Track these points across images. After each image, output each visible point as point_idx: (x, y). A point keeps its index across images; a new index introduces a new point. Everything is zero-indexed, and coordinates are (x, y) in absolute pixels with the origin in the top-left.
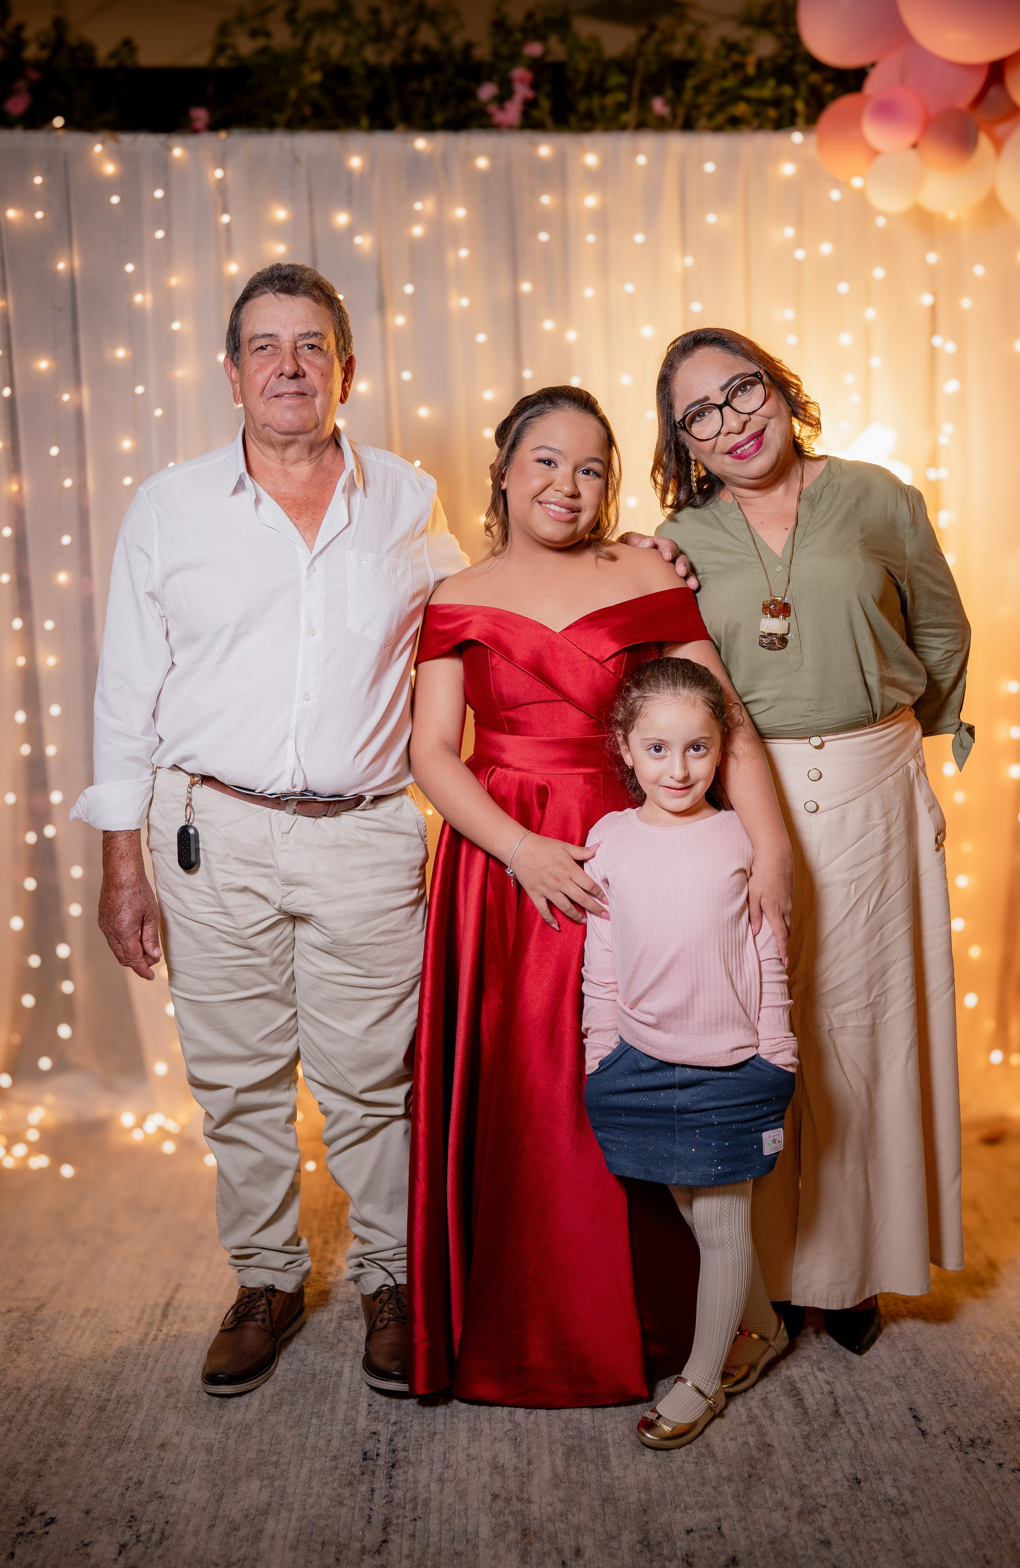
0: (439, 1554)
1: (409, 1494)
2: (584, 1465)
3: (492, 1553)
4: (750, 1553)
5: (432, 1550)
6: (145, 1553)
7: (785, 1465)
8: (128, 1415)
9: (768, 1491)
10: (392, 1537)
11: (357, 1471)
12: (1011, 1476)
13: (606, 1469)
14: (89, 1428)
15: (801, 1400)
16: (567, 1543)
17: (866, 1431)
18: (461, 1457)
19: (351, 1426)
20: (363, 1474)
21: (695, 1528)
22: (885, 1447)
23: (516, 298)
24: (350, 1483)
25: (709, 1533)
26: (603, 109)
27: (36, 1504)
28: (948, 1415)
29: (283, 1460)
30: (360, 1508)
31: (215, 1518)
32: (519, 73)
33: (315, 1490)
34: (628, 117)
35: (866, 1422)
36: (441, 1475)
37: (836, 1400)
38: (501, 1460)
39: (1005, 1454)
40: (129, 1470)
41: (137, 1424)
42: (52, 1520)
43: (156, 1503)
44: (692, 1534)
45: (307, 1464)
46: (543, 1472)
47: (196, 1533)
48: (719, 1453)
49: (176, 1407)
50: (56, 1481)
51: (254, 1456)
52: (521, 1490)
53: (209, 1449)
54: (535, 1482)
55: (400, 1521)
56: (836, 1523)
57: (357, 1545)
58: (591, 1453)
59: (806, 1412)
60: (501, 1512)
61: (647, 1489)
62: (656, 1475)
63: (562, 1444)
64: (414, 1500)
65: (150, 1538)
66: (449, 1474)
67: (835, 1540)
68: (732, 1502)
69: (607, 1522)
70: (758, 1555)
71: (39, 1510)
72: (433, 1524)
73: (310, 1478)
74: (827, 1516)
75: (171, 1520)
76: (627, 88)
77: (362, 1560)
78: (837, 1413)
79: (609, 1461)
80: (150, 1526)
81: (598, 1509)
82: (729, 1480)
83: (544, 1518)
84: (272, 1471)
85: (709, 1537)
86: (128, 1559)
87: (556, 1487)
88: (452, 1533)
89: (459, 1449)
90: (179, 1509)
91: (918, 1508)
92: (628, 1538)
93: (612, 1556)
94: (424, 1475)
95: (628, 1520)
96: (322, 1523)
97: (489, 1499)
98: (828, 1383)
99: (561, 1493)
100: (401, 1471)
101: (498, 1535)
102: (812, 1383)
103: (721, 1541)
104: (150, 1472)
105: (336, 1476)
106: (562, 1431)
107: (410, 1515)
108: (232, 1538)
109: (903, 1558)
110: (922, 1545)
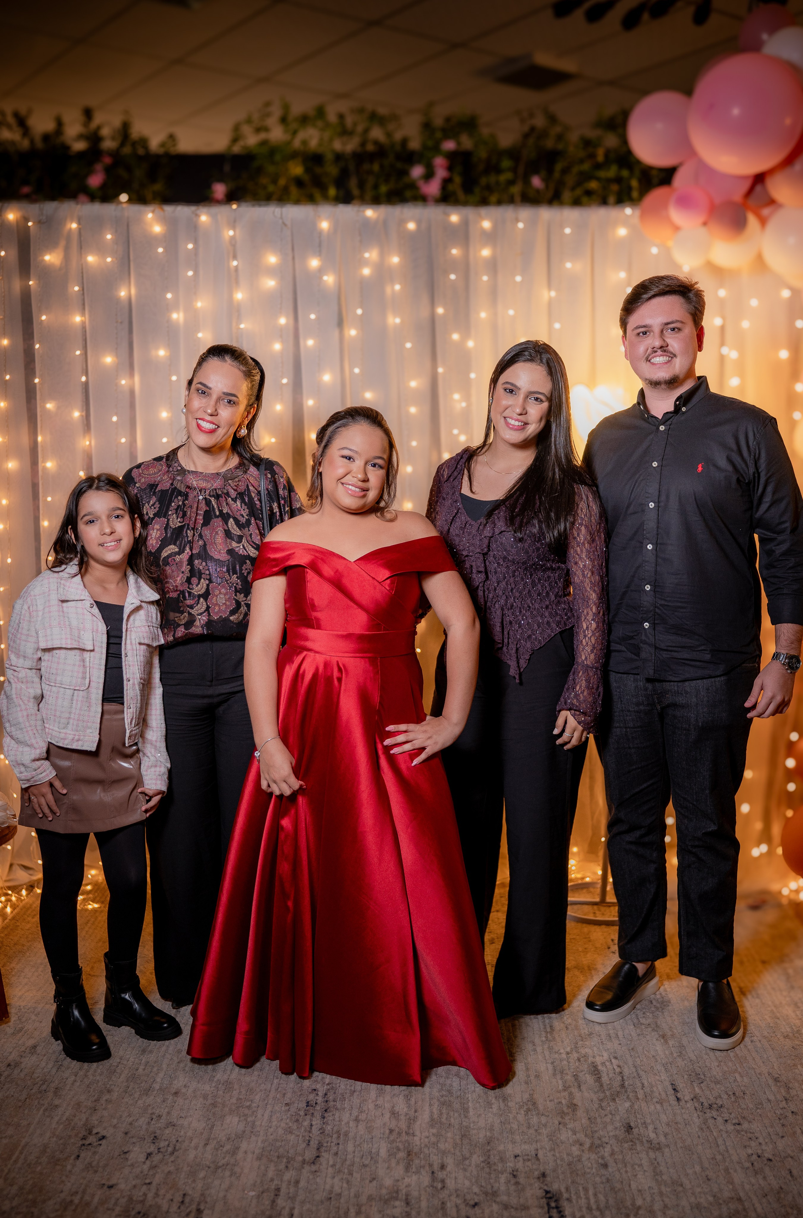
0: (353, 1165)
1: (335, 1129)
2: (452, 1114)
3: (387, 1165)
4: (554, 1171)
5: (348, 1163)
6: (163, 1159)
7: (584, 1118)
8: (152, 1074)
10: (323, 1154)
11: (302, 1113)
12: (732, 1127)
13: (466, 1117)
14: (127, 1081)
15: (600, 1078)
16: (436, 1160)
17: (640, 1096)
18: (371, 1106)
19: (299, 1085)
20: (306, 1115)
21: (520, 1154)
22: (652, 1107)
23: (433, 318)
24: (297, 1121)
25: (530, 1157)
26: (497, 184)
27: (93, 1127)
28: (696, 1089)
29: (254, 1105)
30: (303, 1136)
31: (208, 1139)
32: (439, 162)
33: (274, 1124)
34: (516, 190)
35: (641, 1092)
36: (357, 1117)
37: (623, 1078)
38: (397, 1109)
39: (731, 1114)
40: (153, 1108)
41: (159, 1080)
42: (104, 1137)
43: (170, 1129)
44: (518, 1158)
45: (269, 1108)
46: (425, 1117)
47: (196, 1148)
48: (541, 1107)
49: (184, 1070)
50: (105, 1113)
51: (235, 1102)
52: (409, 1127)
53: (205, 1097)
54: (418, 1123)
55: (329, 1144)
56: (612, 1154)
57: (300, 1158)
58: (456, 1106)
59: (602, 1085)
60: (393, 1141)
61: (491, 1129)
62: (499, 1121)
63: (438, 1100)
64: (338, 1132)
65: (166, 1150)
66: (363, 1117)
67: (611, 1163)
68: (546, 1139)
69: (463, 1149)
70: (560, 1172)
71: (95, 1131)
72: (350, 1147)
73: (271, 1116)
74: (608, 1149)
75: (180, 1140)
76: (514, 170)
77: (303, 1168)
78: (623, 1086)
79: (468, 1112)
80: (167, 1143)
81: (458, 1141)
82: (546, 1125)
83: (423, 1146)
84: (246, 1111)
85: (529, 1160)
86: (152, 1162)
87: (432, 1126)
88: (362, 1153)
89: (370, 1101)
90: (185, 1133)
91: (668, 1146)
92: (476, 1159)
93: (465, 1170)
94: (346, 1117)
95: (478, 1149)
96: (278, 1144)
97: (387, 1131)
98: (619, 1066)
99: (434, 1131)
100: (330, 1114)
101: (392, 1154)
102: (608, 1067)
103: (537, 1162)
104: (166, 1110)
105: (288, 1115)
106: (439, 1091)
107: (335, 1141)
108: (220, 1152)
109: (655, 1176)
110: (668, 1168)
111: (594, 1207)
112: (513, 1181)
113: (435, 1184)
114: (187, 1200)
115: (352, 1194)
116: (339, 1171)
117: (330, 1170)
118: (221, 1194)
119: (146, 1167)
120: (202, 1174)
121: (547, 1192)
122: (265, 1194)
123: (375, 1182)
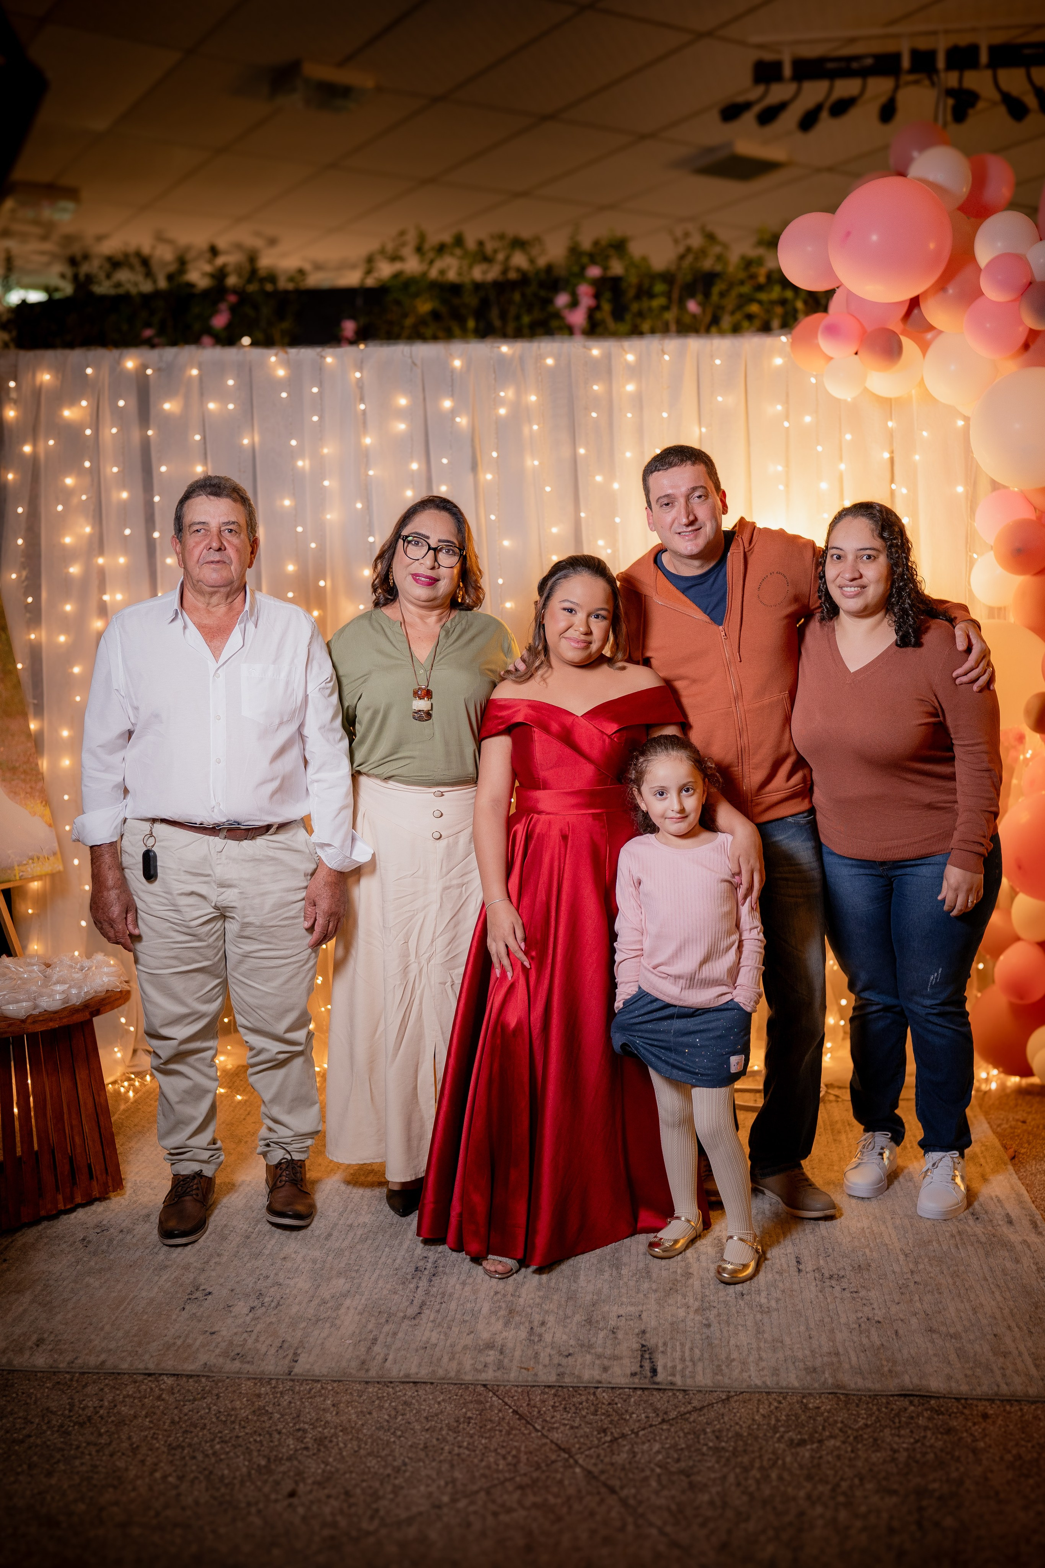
0: (453, 1321)
1: (441, 1290)
3: (487, 1321)
4: (656, 1328)
6: (266, 1312)
7: (697, 1284)
9: (680, 1297)
10: (425, 1311)
11: (409, 1277)
12: (850, 1295)
16: (537, 1318)
19: (411, 1253)
20: (413, 1278)
21: (624, 1314)
22: (771, 1276)
23: (575, 458)
24: (403, 1283)
25: (633, 1318)
26: (650, 309)
27: (200, 1285)
28: (821, 1261)
29: (362, 1269)
30: (407, 1296)
31: (313, 1297)
32: (584, 288)
33: (380, 1285)
34: (670, 316)
36: (464, 1282)
39: (851, 1283)
40: (262, 1270)
41: (268, 1247)
42: (210, 1293)
43: (277, 1287)
44: (621, 1318)
45: (377, 1272)
46: (533, 1283)
47: (300, 1304)
48: (654, 1275)
50: (213, 1274)
52: (514, 1291)
53: (313, 1263)
54: (525, 1288)
56: (718, 1315)
57: (402, 1314)
58: (567, 1274)
60: (498, 1302)
61: (600, 1293)
62: (608, 1287)
64: (443, 1293)
65: (270, 1305)
66: (470, 1283)
67: (714, 1323)
68: (654, 1302)
69: (567, 1310)
70: (661, 1329)
71: (202, 1288)
72: (453, 1306)
73: (378, 1279)
74: (714, 1312)
75: (285, 1297)
76: (668, 295)
77: (404, 1322)
79: (578, 1279)
80: (271, 1299)
81: (563, 1303)
82: (656, 1291)
83: (526, 1306)
84: (354, 1274)
86: (255, 1314)
87: (539, 1291)
88: (464, 1311)
90: (290, 1291)
91: (777, 1309)
92: (579, 1318)
93: (565, 1326)
94: (453, 1281)
95: (581, 1309)
96: (381, 1302)
97: (491, 1294)
99: (541, 1294)
100: (438, 1278)
101: (492, 1312)
103: (640, 1322)
104: (274, 1272)
105: (395, 1278)
107: (439, 1301)
108: (322, 1308)
111: (688, 1358)
112: (612, 1336)
113: (532, 1338)
114: (286, 1345)
115: (448, 1344)
116: (439, 1325)
117: (430, 1324)
118: (320, 1342)
119: (248, 1318)
120: (303, 1325)
121: (644, 1346)
122: (363, 1342)
123: (473, 1335)
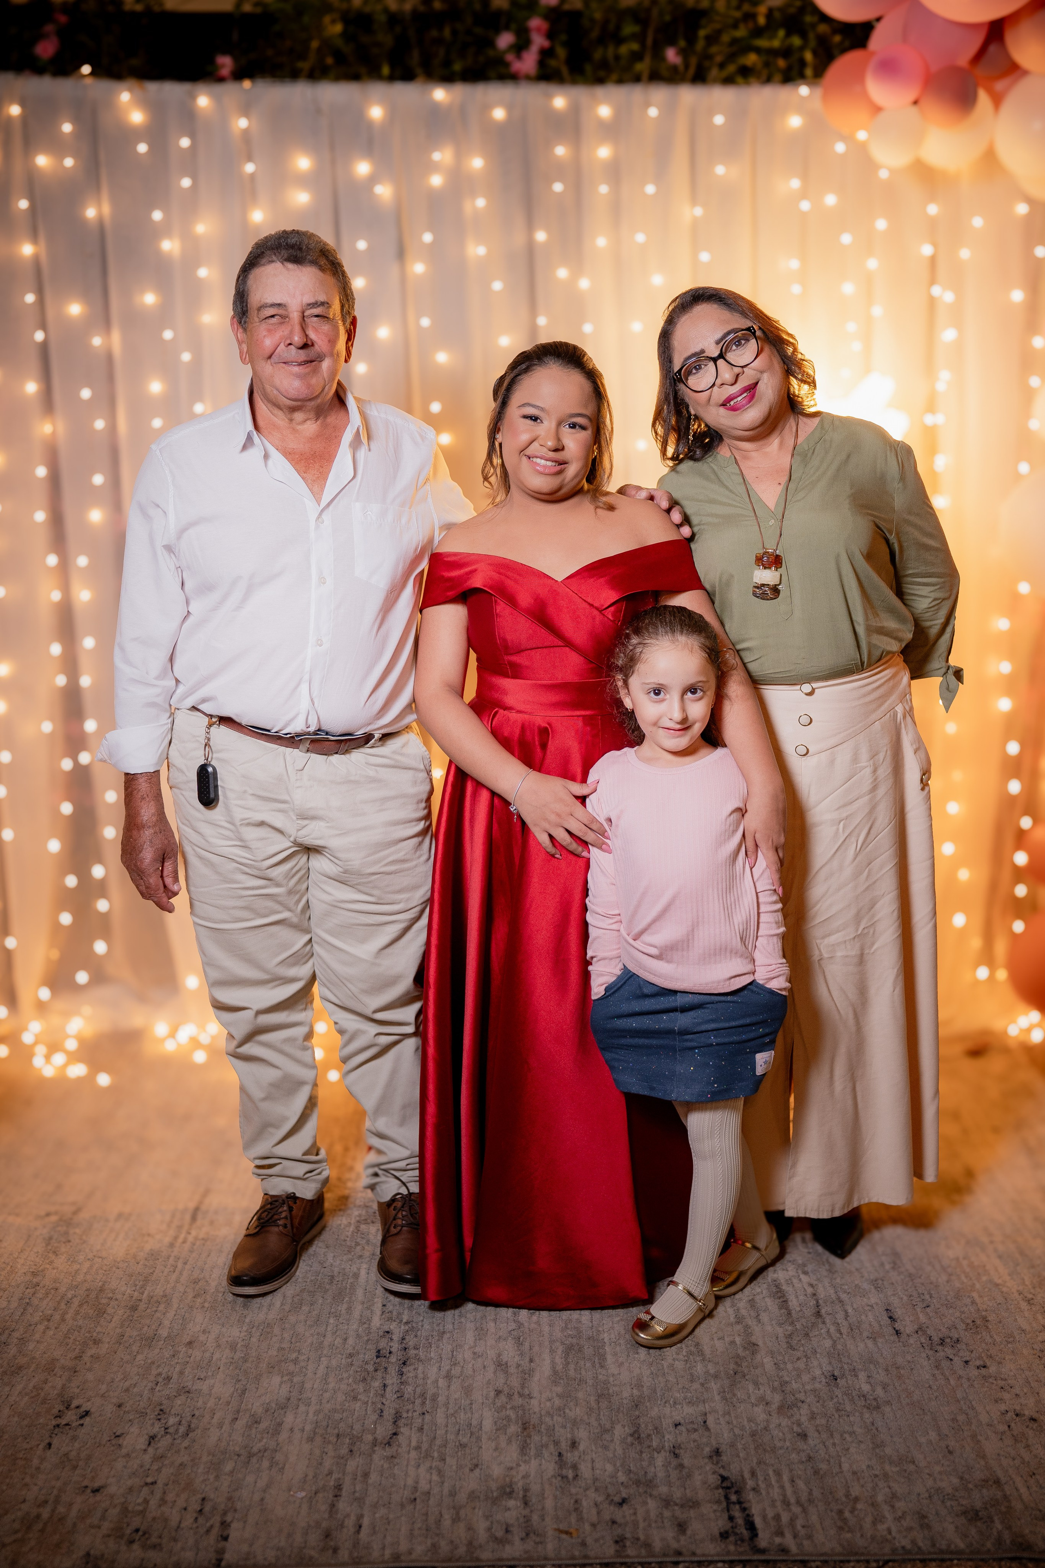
0: (445, 1446)
1: (418, 1390)
2: (582, 1363)
3: (493, 1444)
4: (732, 1445)
5: (438, 1442)
6: (173, 1445)
7: (768, 1362)
8: (158, 1315)
9: (751, 1387)
10: (402, 1430)
11: (370, 1368)
12: (976, 1372)
13: (602, 1367)
14: (121, 1327)
15: (786, 1302)
16: (564, 1435)
17: (844, 1330)
18: (468, 1355)
19: (366, 1326)
20: (376, 1370)
21: (682, 1421)
22: (861, 1346)
23: (531, 248)
24: (364, 1380)
25: (695, 1426)
26: (617, 58)
27: (72, 1398)
28: (921, 1316)
29: (302, 1358)
30: (373, 1403)
31: (238, 1412)
32: (536, 23)
33: (331, 1386)
34: (642, 67)
35: (845, 1323)
36: (449, 1372)
37: (818, 1302)
38: (505, 1358)
39: (972, 1352)
40: (159, 1366)
41: (166, 1323)
42: (87, 1413)
43: (183, 1397)
44: (679, 1427)
45: (324, 1361)
46: (544, 1369)
47: (220, 1426)
48: (707, 1351)
49: (203, 1307)
50: (90, 1376)
51: (275, 1353)
52: (523, 1386)
53: (233, 1347)
54: (536, 1379)
55: (410, 1414)
56: (813, 1417)
57: (369, 1438)
58: (588, 1351)
59: (790, 1314)
60: (503, 1407)
61: (639, 1386)
62: (648, 1372)
63: (562, 1343)
64: (423, 1395)
65: (177, 1431)
66: (456, 1371)
67: (812, 1433)
68: (717, 1398)
69: (602, 1417)
70: (740, 1446)
71: (75, 1403)
72: (440, 1417)
73: (327, 1374)
74: (804, 1411)
75: (197, 1413)
76: (641, 38)
77: (374, 1451)
78: (818, 1314)
79: (605, 1359)
80: (177, 1419)
81: (594, 1404)
82: (716, 1377)
83: (543, 1413)
84: (291, 1367)
85: (695, 1430)
86: (157, 1449)
87: (555, 1383)
88: (457, 1427)
89: (466, 1347)
90: (205, 1403)
91: (888, 1403)
92: (620, 1431)
93: (606, 1448)
94: (433, 1372)
95: (621, 1415)
96: (337, 1416)
97: (492, 1394)
98: (812, 1286)
99: (559, 1389)
100: (412, 1368)
101: (500, 1428)
102: (797, 1285)
103: (707, 1433)
104: (178, 1369)
105: (351, 1372)
106: (563, 1330)
107: (419, 1409)
108: (254, 1431)
109: (873, 1449)
110: (891, 1437)
111: (793, 1500)
112: (675, 1462)
113: (564, 1472)
114: (207, 1508)
115: (446, 1491)
116: (428, 1455)
117: (413, 1454)
118: (257, 1497)
119: (147, 1458)
120: (228, 1467)
121: (724, 1479)
122: (320, 1495)
123: (477, 1471)
